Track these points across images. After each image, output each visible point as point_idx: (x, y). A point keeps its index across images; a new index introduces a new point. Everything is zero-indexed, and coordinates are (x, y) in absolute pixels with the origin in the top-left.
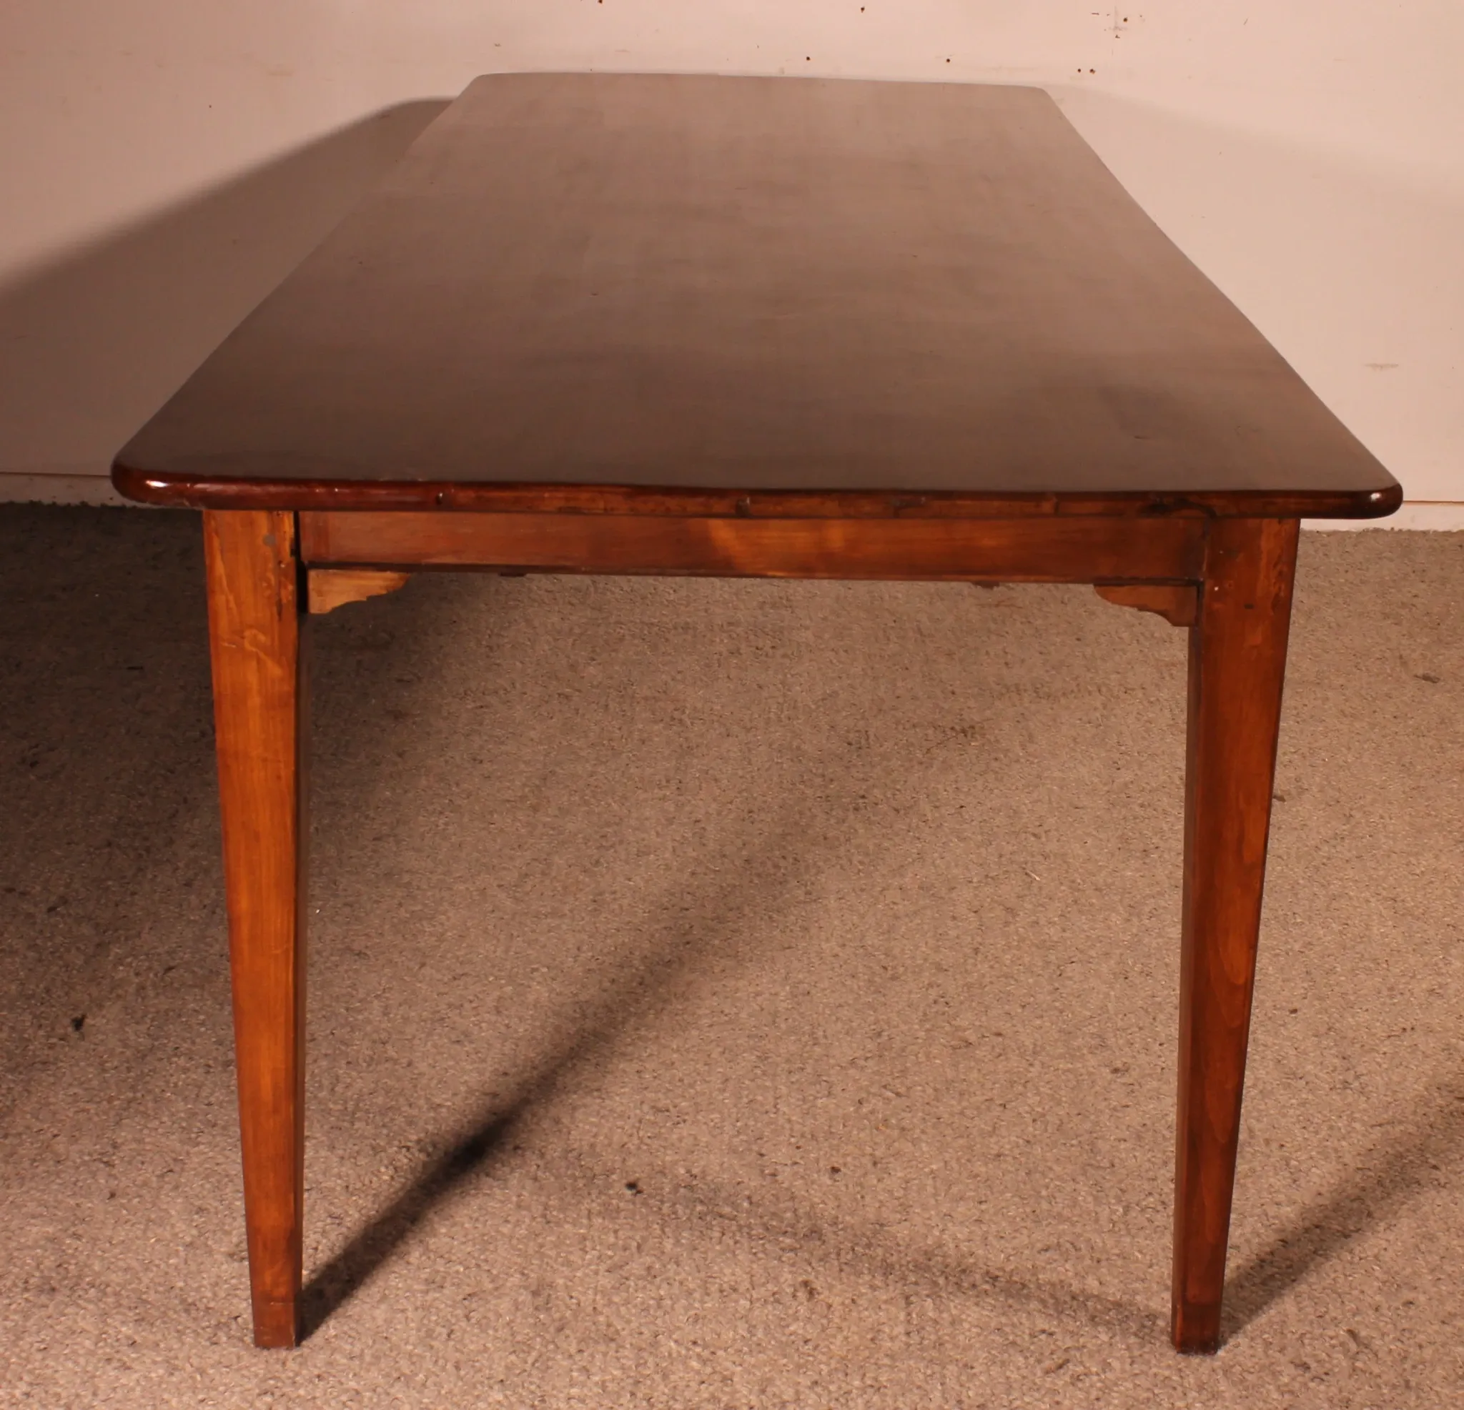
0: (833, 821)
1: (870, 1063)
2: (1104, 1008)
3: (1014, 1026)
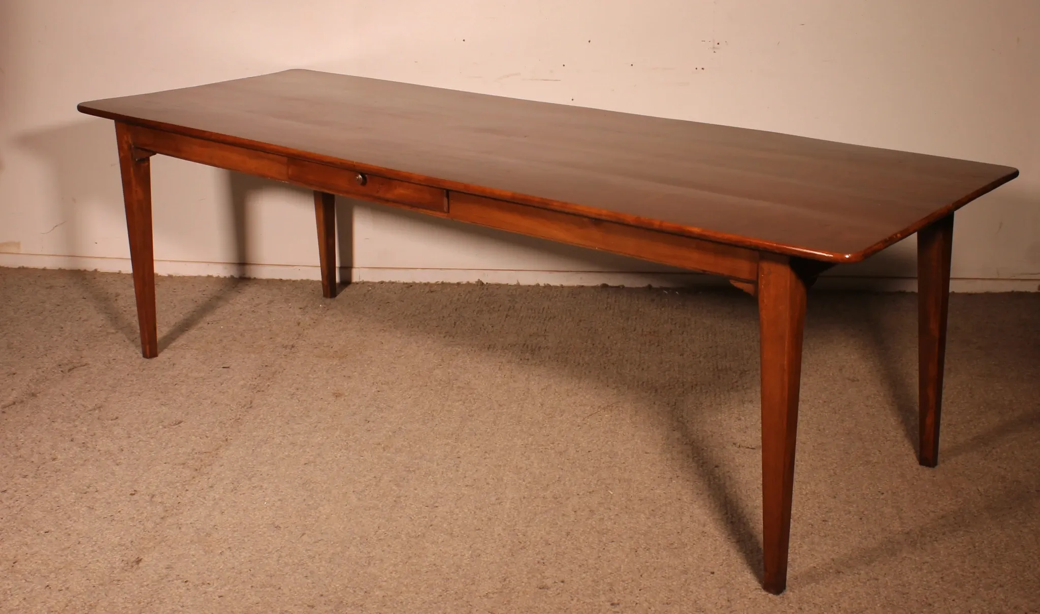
0: (524, 458)
1: (496, 595)
2: (619, 569)
3: (572, 577)
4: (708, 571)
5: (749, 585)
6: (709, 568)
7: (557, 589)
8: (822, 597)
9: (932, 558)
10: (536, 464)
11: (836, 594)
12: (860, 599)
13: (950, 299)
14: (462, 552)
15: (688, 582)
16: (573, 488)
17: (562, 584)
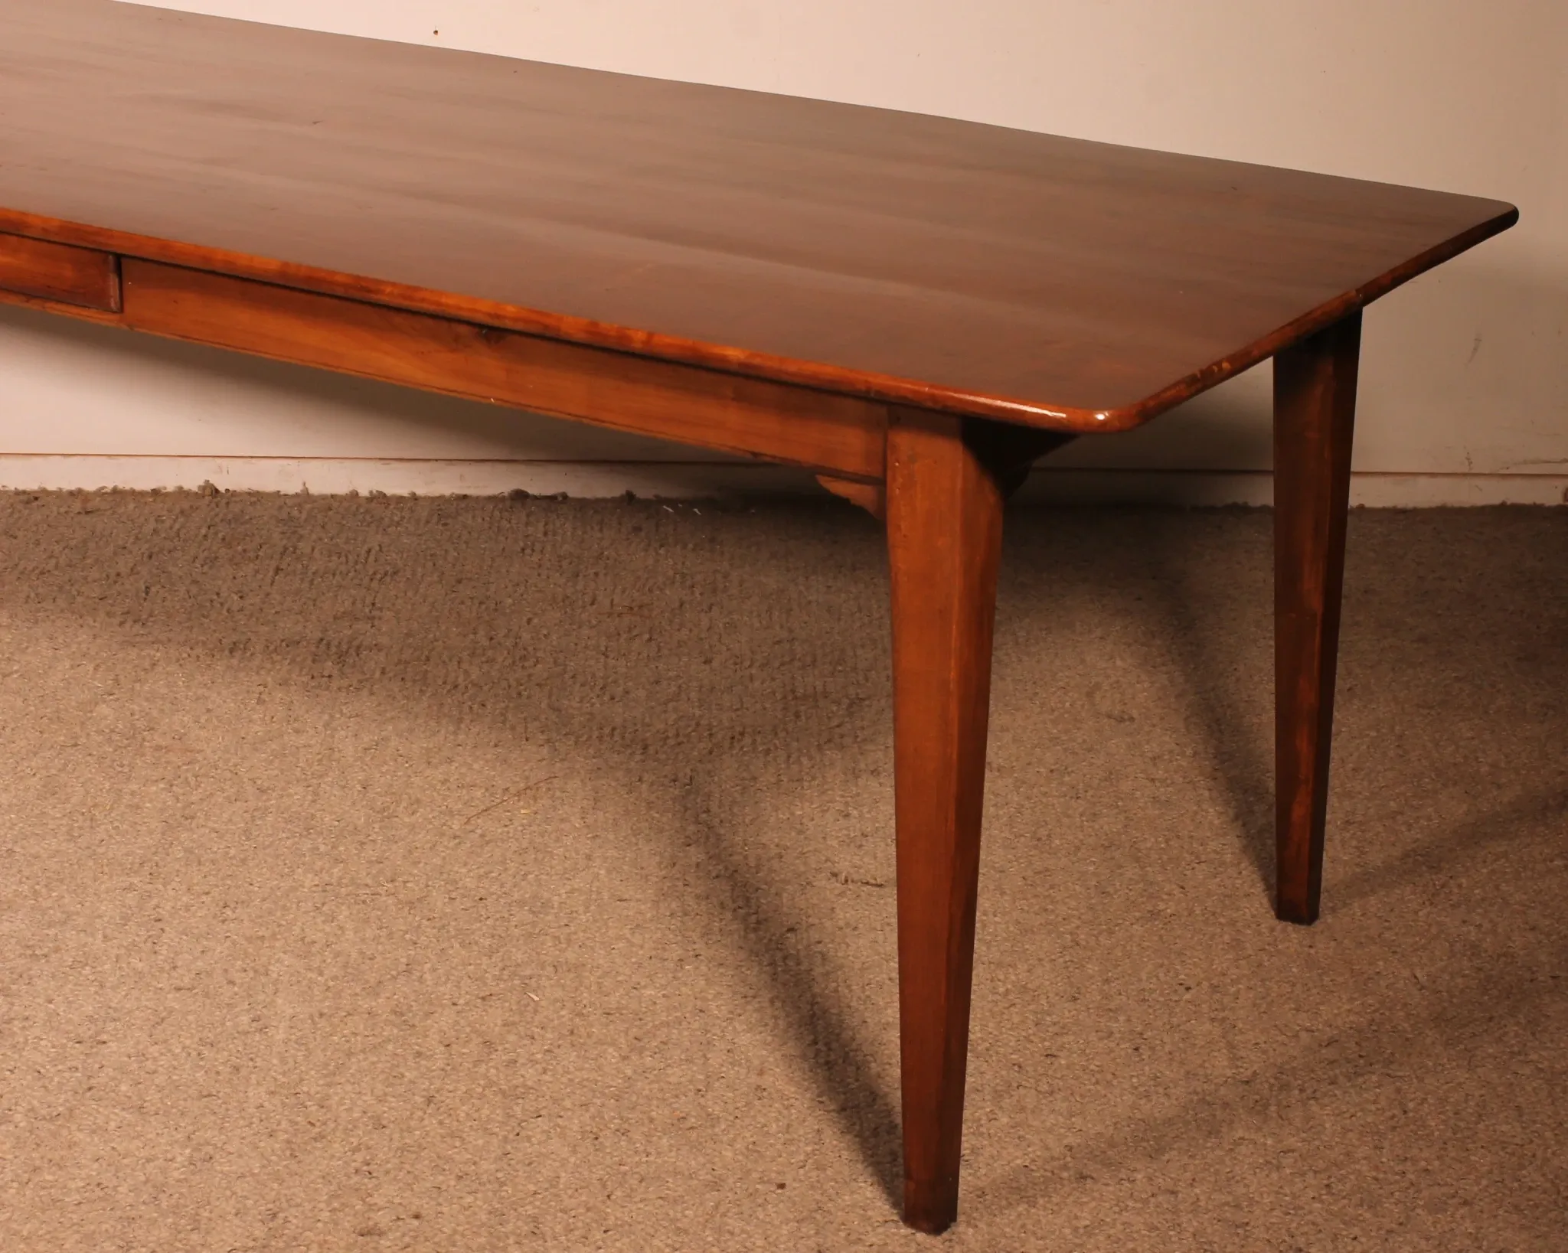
3: (439, 1204)
4: (769, 1182)
5: (870, 1213)
6: (773, 1175)
7: (404, 1235)
8: (1042, 1238)
9: (1304, 1140)
10: (350, 935)
11: (1076, 1229)
12: (1134, 1239)
13: (1351, 521)
14: (167, 1151)
15: (722, 1209)
16: (442, 989)
17: (416, 1223)
